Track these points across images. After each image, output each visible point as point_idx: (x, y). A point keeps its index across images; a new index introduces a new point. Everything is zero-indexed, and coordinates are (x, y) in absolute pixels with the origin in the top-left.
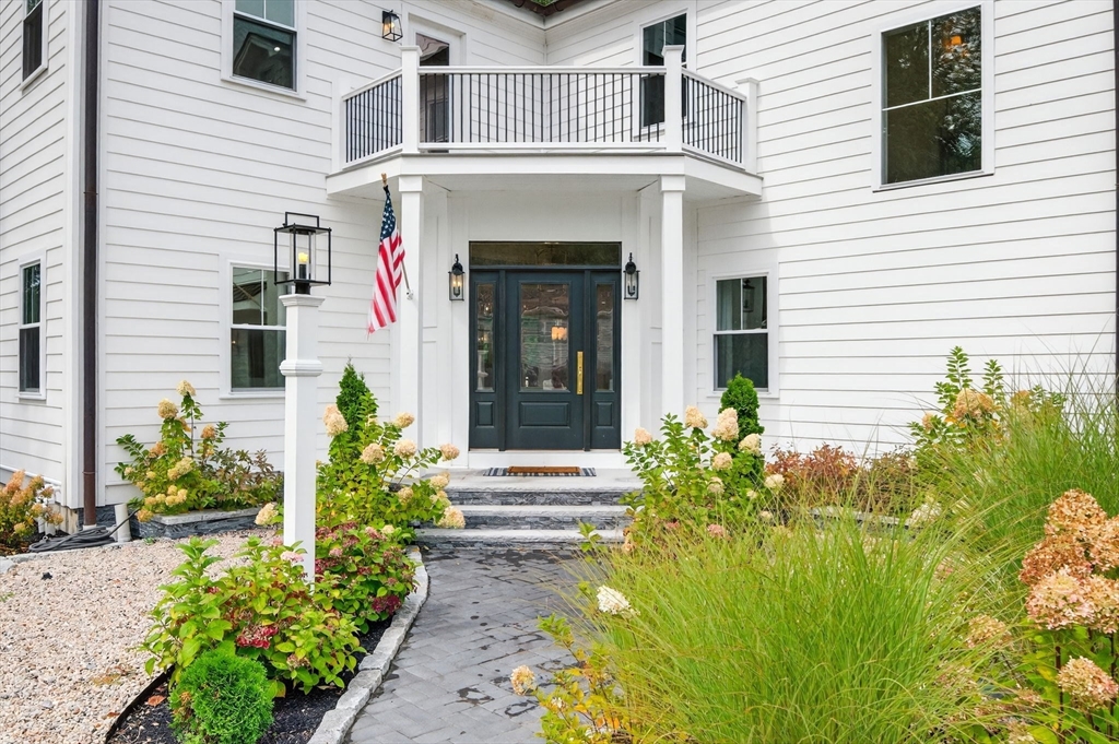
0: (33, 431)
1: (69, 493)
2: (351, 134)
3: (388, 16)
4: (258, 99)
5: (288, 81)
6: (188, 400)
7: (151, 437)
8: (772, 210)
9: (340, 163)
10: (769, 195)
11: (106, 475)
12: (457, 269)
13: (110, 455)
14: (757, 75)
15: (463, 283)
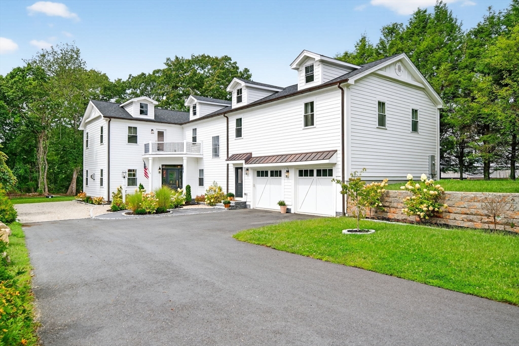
0: (102, 192)
1: (106, 199)
2: (145, 150)
3: (152, 130)
4: (133, 145)
5: (137, 143)
6: (121, 187)
7: (116, 192)
8: (204, 160)
9: (144, 153)
10: (204, 158)
11: (111, 197)
12: (160, 169)
13: (111, 195)
14: (202, 140)
15: (161, 171)
